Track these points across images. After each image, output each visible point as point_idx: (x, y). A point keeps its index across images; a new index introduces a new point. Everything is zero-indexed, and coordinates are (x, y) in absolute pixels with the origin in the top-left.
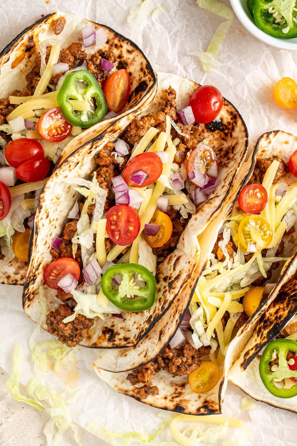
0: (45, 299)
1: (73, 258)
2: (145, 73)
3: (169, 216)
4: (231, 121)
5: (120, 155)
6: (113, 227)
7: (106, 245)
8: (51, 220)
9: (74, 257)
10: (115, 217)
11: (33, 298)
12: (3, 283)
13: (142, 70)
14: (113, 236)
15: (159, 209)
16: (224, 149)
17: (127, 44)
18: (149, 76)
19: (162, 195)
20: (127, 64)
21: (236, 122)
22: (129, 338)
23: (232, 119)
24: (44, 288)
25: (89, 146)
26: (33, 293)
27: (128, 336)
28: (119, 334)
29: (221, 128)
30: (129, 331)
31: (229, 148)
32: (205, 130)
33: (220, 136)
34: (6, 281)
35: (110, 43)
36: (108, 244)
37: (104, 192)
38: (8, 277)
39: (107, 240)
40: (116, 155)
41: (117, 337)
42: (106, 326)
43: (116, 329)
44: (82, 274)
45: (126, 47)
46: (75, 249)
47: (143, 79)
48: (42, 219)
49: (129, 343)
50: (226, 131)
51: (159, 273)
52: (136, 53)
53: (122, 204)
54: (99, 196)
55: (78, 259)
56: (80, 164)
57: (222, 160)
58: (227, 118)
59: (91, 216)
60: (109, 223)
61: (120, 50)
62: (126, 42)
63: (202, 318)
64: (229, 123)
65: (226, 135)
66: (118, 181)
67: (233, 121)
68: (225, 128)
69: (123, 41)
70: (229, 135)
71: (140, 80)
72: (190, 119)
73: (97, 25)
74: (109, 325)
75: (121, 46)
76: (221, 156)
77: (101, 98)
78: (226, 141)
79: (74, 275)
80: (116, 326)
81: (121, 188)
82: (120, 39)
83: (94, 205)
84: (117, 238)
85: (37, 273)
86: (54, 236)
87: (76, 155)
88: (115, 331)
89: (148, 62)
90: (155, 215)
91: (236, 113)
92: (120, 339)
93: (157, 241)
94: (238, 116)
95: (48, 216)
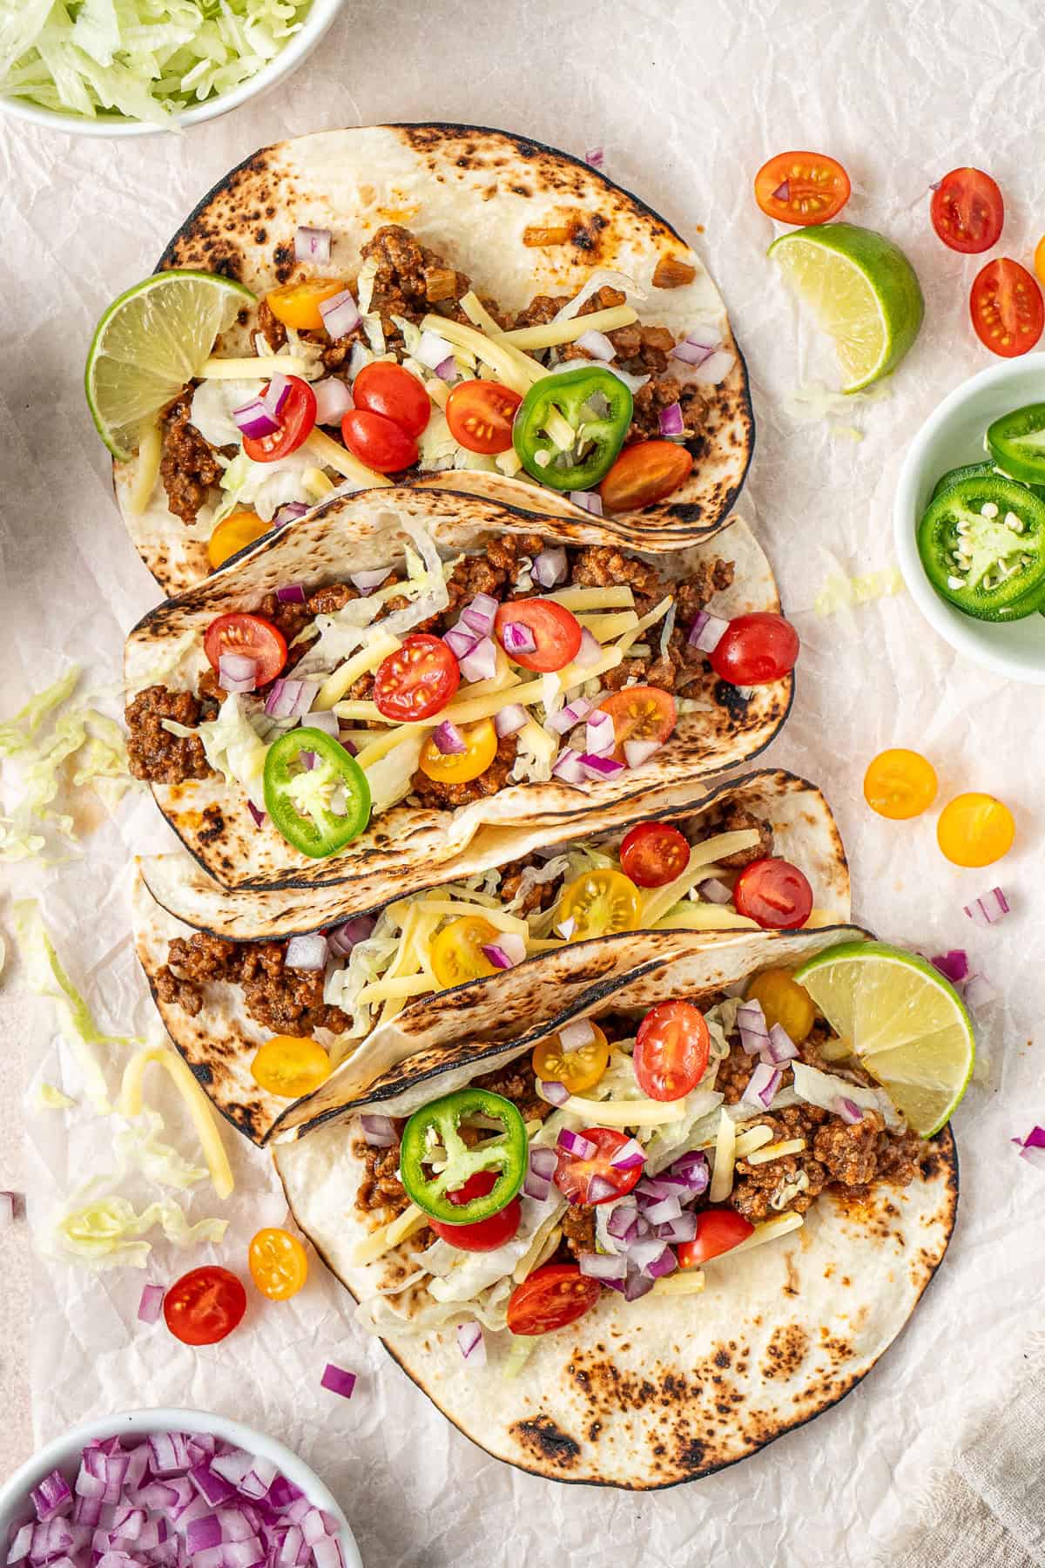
0: (178, 659)
1: (288, 645)
2: (716, 496)
3: (500, 747)
4: (761, 717)
5: (534, 573)
6: (397, 667)
7: (357, 683)
8: (319, 551)
9: (292, 645)
10: (417, 656)
11: (164, 635)
12: (145, 559)
13: (719, 486)
14: (383, 683)
15: (495, 721)
16: (699, 744)
17: (745, 424)
18: (717, 509)
19: (525, 704)
20: (707, 453)
21: (764, 724)
22: (232, 867)
23: (766, 715)
24: (196, 641)
25: (496, 510)
26: (171, 628)
27: (234, 862)
28: (225, 844)
29: (737, 711)
30: (246, 856)
31: (705, 748)
32: (711, 689)
33: (721, 722)
34: (153, 560)
35: (722, 394)
36: (362, 684)
37: (443, 602)
38: (163, 560)
39: (368, 676)
40: (527, 568)
41: (218, 845)
42: (222, 806)
43: (229, 830)
44: (272, 685)
45: (738, 427)
46: (307, 633)
47: (704, 503)
48: (305, 532)
49: (224, 874)
50: (737, 724)
52: (741, 452)
53: (450, 648)
54: (430, 598)
55: (294, 656)
56: (456, 519)
58: (761, 707)
59: (385, 612)
60: (396, 656)
61: (722, 421)
62: (746, 418)
63: (381, 959)
64: (755, 716)
65: (731, 727)
66: (484, 606)
67: (764, 719)
68: (741, 716)
69: (742, 412)
70: (733, 733)
71: (698, 498)
72: (706, 641)
73: (732, 345)
74: (227, 811)
75: (731, 418)
76: (680, 747)
77: (603, 459)
78: (718, 736)
79: (259, 670)
80: (234, 824)
81: (475, 621)
82: (743, 404)
83: (408, 602)
84: (386, 689)
85: (210, 603)
86: (298, 577)
87: (463, 503)
88: (225, 833)
89: (740, 486)
90: (481, 722)
91: (782, 713)
92: (218, 853)
93: (436, 764)
94: (778, 719)
95: (320, 538)
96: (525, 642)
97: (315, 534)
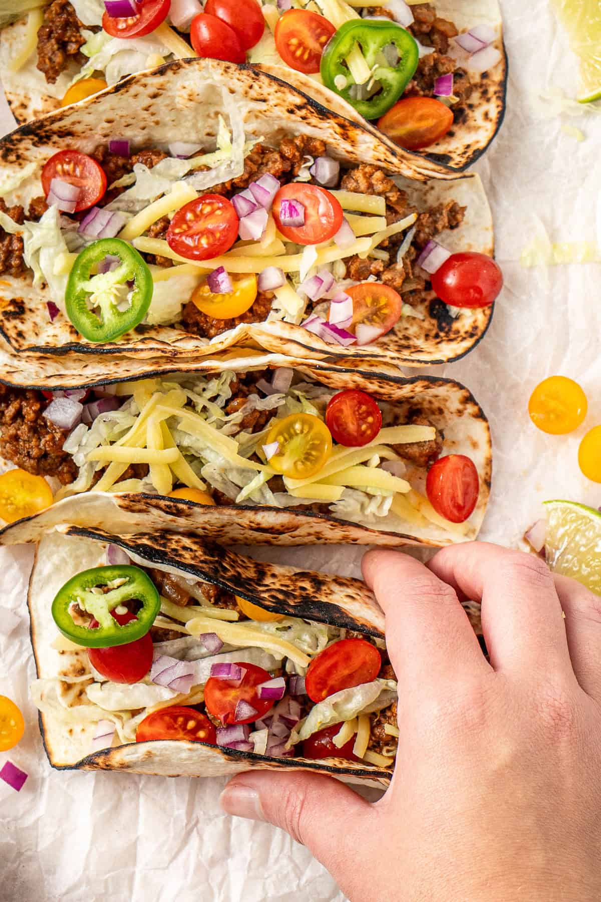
0: (18, 184)
1: (108, 185)
2: (465, 153)
3: (257, 301)
4: (462, 333)
5: (313, 170)
6: (189, 216)
7: (156, 223)
8: (152, 110)
9: (112, 187)
10: (208, 209)
11: (12, 162)
12: (10, 103)
13: (468, 147)
14: (177, 225)
15: (259, 277)
16: (411, 343)
17: (498, 106)
18: (464, 160)
19: (284, 271)
20: (464, 121)
21: (464, 339)
22: (24, 338)
23: (466, 332)
24: (35, 174)
25: (298, 100)
26: (18, 157)
27: (26, 336)
28: (23, 323)
29: (444, 325)
30: (37, 334)
31: (415, 347)
32: (427, 303)
33: (430, 330)
34: (16, 104)
35: (485, 81)
36: (160, 225)
37: (239, 172)
38: (24, 106)
39: (165, 220)
40: (309, 164)
41: (17, 322)
42: (25, 301)
43: (27, 316)
44: (88, 211)
45: (493, 108)
46: (125, 180)
47: (453, 155)
48: (145, 86)
49: (17, 341)
50: (442, 334)
51: (155, 330)
52: (490, 127)
53: (235, 207)
54: (229, 166)
55: (109, 196)
56: (263, 106)
57: (391, 345)
58: (464, 326)
59: (190, 173)
60: (191, 206)
61: (481, 101)
62: (499, 103)
63: (117, 430)
64: (458, 332)
65: (437, 336)
66: (268, 184)
67: (464, 335)
68: (446, 329)
69: (498, 98)
70: (438, 340)
71: (450, 152)
72: (431, 263)
73: (501, 46)
74: (28, 305)
75: (488, 100)
76: (396, 342)
77: (387, 99)
78: (426, 340)
79: (80, 199)
80: (32, 315)
81: (259, 193)
82: (499, 92)
83: (209, 169)
84: (177, 231)
85: (55, 138)
86: (128, 133)
87: (275, 87)
88: (24, 316)
89: (485, 149)
90: (247, 275)
91: (479, 334)
92: (16, 327)
93: (205, 299)
94: (475, 338)
95: (155, 96)
96: (298, 215)
97: (152, 90)
